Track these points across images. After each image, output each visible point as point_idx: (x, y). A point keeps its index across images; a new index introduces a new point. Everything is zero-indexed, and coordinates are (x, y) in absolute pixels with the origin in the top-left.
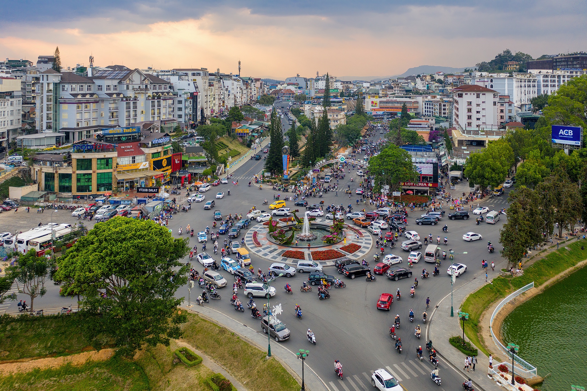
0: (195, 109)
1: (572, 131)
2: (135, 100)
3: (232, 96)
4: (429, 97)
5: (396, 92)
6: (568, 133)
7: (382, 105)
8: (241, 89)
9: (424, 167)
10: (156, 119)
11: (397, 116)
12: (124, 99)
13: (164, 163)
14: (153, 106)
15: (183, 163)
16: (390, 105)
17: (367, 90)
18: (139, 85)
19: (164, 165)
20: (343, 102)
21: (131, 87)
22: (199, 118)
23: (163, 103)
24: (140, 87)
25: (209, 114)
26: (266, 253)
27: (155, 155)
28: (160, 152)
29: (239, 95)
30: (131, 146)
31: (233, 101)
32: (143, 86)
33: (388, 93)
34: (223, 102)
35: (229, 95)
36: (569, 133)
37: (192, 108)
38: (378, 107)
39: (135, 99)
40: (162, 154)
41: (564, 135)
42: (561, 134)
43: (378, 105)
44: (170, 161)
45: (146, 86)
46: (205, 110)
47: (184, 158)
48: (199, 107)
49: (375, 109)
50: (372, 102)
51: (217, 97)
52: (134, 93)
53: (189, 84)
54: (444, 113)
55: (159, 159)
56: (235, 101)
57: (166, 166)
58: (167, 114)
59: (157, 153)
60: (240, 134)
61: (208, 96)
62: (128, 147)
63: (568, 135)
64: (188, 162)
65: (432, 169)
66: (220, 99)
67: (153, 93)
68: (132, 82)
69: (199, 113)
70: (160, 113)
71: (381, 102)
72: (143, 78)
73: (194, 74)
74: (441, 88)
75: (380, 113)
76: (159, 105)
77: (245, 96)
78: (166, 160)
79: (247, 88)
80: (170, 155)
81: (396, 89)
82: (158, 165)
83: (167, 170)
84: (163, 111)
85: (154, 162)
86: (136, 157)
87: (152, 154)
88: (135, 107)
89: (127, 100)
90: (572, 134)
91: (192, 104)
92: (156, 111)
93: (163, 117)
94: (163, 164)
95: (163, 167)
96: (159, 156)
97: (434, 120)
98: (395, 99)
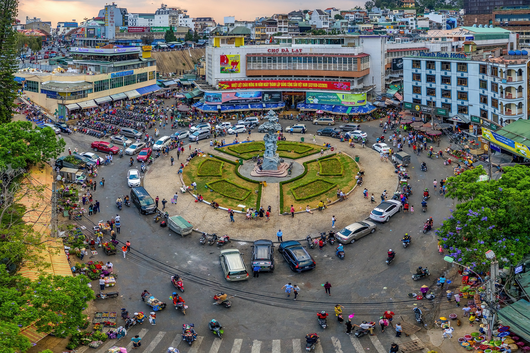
5: (283, 31)
7: (254, 66)
11: (305, 105)
16: (281, 67)
17: (231, 29)
33: (267, 33)
38: (240, 75)
43: (241, 66)
49: (229, 83)
50: (223, 59)
71: (250, 58)
75: (252, 94)
81: (283, 26)
98: (294, 46)
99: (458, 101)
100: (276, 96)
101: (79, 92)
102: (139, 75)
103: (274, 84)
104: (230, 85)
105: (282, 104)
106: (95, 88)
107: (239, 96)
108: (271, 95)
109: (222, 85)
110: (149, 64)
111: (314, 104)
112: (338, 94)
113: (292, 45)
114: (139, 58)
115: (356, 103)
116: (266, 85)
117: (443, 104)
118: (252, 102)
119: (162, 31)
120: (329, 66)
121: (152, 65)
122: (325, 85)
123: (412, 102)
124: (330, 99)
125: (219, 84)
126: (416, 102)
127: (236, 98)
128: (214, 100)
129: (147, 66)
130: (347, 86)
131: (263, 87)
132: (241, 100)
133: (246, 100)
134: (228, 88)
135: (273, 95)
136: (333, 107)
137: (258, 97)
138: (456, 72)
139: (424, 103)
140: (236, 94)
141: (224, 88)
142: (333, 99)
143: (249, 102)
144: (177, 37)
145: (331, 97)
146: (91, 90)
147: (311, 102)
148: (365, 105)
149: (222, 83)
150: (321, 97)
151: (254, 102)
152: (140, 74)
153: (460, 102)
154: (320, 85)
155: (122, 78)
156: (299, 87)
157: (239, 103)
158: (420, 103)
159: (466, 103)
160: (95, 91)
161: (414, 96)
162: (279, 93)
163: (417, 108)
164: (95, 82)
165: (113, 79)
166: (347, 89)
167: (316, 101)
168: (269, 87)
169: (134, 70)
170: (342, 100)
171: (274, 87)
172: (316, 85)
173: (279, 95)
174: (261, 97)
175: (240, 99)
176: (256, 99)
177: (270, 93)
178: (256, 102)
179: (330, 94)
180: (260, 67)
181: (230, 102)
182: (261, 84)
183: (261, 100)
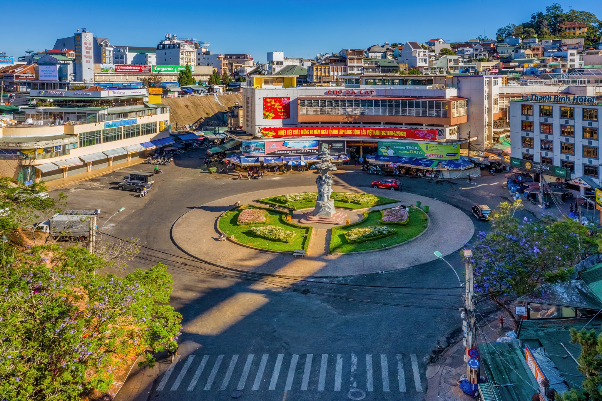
7: (309, 111)
11: (377, 156)
71: (304, 101)
75: (305, 143)
98: (364, 88)
99: (585, 159)
100: (338, 146)
101: (56, 147)
102: (145, 125)
103: (335, 132)
104: (277, 133)
105: (346, 155)
106: (81, 142)
107: (288, 146)
108: (332, 145)
109: (266, 132)
110: (159, 110)
111: (388, 156)
112: (420, 145)
113: (361, 86)
114: (144, 104)
115: (444, 155)
116: (324, 132)
117: (563, 162)
118: (306, 153)
119: (170, 71)
120: (410, 110)
121: (163, 112)
122: (404, 134)
123: (521, 158)
124: (409, 150)
125: (262, 131)
126: (527, 158)
127: (284, 148)
128: (254, 150)
129: (156, 113)
130: (432, 135)
131: (320, 136)
132: (291, 150)
133: (297, 150)
134: (273, 136)
135: (334, 145)
136: (414, 160)
137: (313, 147)
138: (581, 121)
139: (537, 159)
140: (284, 144)
141: (268, 135)
142: (414, 150)
143: (302, 153)
144: (197, 79)
145: (411, 148)
146: (74, 144)
147: (385, 154)
148: (458, 160)
149: (266, 129)
150: (397, 147)
151: (308, 153)
152: (147, 124)
153: (586, 161)
154: (396, 133)
155: (121, 128)
156: (369, 135)
157: (288, 154)
158: (532, 159)
159: (595, 163)
160: (81, 146)
161: (524, 150)
162: (343, 142)
163: (528, 166)
164: (81, 134)
165: (107, 130)
166: (432, 139)
167: (391, 153)
168: (328, 135)
169: (138, 119)
170: (426, 152)
171: (335, 135)
172: (391, 133)
173: (341, 145)
174: (317, 148)
175: (289, 149)
176: (311, 150)
177: (330, 143)
178: (312, 153)
179: (410, 144)
180: (316, 111)
181: (276, 153)
182: (317, 132)
183: (317, 150)
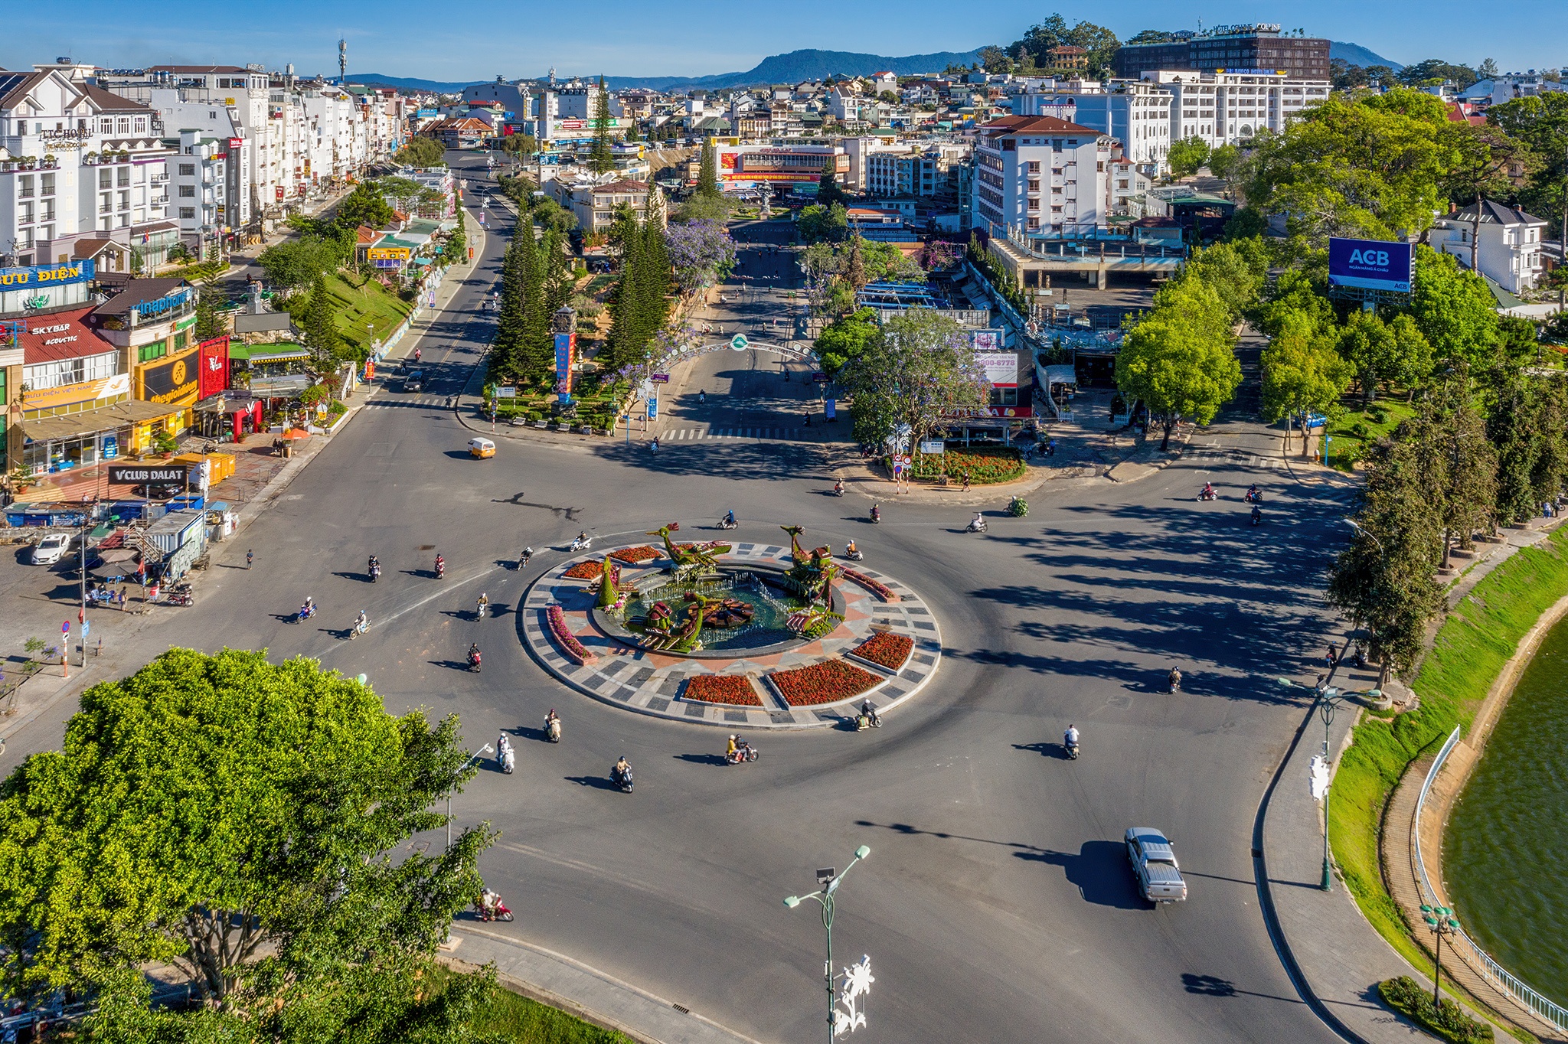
0: (233, 188)
1: (1386, 255)
2: (49, 167)
3: (327, 145)
4: (878, 142)
6: (1375, 259)
7: (750, 163)
8: (351, 122)
9: (992, 363)
10: (116, 222)
12: (16, 166)
13: (179, 375)
14: (106, 184)
15: (234, 369)
18: (59, 120)
19: (178, 381)
20: (641, 155)
21: (31, 126)
22: (245, 217)
23: (135, 173)
24: (59, 126)
25: (271, 199)
26: (622, 689)
27: (148, 350)
28: (164, 341)
29: (343, 140)
30: (67, 326)
31: (330, 159)
32: (70, 124)
34: (307, 163)
35: (319, 141)
36: (1379, 258)
37: (224, 185)
39: (49, 163)
40: (172, 344)
41: (1365, 265)
42: (1356, 263)
44: (195, 366)
45: (81, 123)
46: (260, 190)
47: (235, 352)
48: (245, 182)
49: (730, 175)
50: (723, 156)
51: (289, 148)
52: (42, 144)
53: (213, 115)
54: (927, 187)
55: (162, 362)
56: (336, 156)
57: (185, 383)
58: (148, 206)
59: (155, 343)
60: (381, 262)
61: (269, 146)
62: (56, 328)
63: (1376, 266)
64: (251, 366)
65: (1015, 367)
66: (297, 154)
67: (104, 143)
68: (36, 108)
69: (245, 201)
70: (125, 205)
71: (747, 156)
72: (70, 97)
73: (224, 84)
74: (894, 116)
75: (746, 185)
76: (124, 182)
77: (360, 141)
78: (182, 363)
79: (365, 119)
80: (192, 346)
82: (158, 382)
83: (188, 394)
84: (135, 196)
85: (147, 373)
86: (86, 362)
87: (140, 347)
88: (49, 190)
89: (22, 168)
90: (1387, 263)
91: (224, 175)
92: (116, 199)
93: (136, 217)
94: (175, 376)
95: (176, 387)
96: (162, 352)
97: (912, 207)
98: (785, 146)
111: (799, 194)
167: (801, 191)
